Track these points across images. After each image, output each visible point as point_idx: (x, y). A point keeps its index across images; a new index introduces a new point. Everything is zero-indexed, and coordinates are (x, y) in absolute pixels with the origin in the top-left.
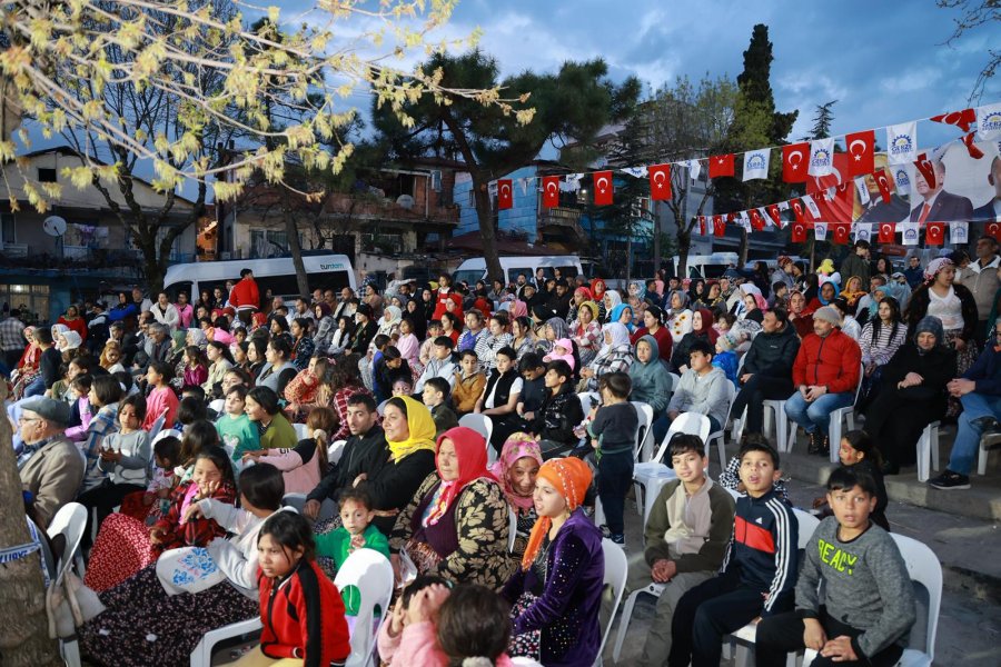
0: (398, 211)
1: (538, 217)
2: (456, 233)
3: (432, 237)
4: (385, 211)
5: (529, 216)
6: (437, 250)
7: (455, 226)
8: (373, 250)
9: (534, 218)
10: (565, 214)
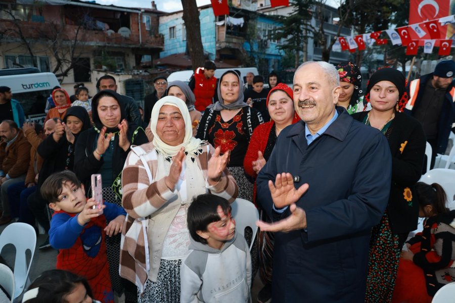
0: (119, 39)
1: (216, 43)
2: (162, 55)
3: (146, 59)
4: (109, 39)
5: (210, 42)
6: (150, 67)
7: (161, 50)
8: (101, 68)
9: (213, 44)
10: (234, 40)
